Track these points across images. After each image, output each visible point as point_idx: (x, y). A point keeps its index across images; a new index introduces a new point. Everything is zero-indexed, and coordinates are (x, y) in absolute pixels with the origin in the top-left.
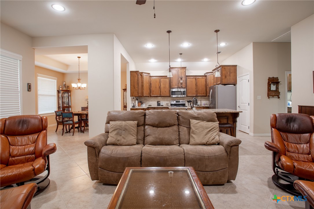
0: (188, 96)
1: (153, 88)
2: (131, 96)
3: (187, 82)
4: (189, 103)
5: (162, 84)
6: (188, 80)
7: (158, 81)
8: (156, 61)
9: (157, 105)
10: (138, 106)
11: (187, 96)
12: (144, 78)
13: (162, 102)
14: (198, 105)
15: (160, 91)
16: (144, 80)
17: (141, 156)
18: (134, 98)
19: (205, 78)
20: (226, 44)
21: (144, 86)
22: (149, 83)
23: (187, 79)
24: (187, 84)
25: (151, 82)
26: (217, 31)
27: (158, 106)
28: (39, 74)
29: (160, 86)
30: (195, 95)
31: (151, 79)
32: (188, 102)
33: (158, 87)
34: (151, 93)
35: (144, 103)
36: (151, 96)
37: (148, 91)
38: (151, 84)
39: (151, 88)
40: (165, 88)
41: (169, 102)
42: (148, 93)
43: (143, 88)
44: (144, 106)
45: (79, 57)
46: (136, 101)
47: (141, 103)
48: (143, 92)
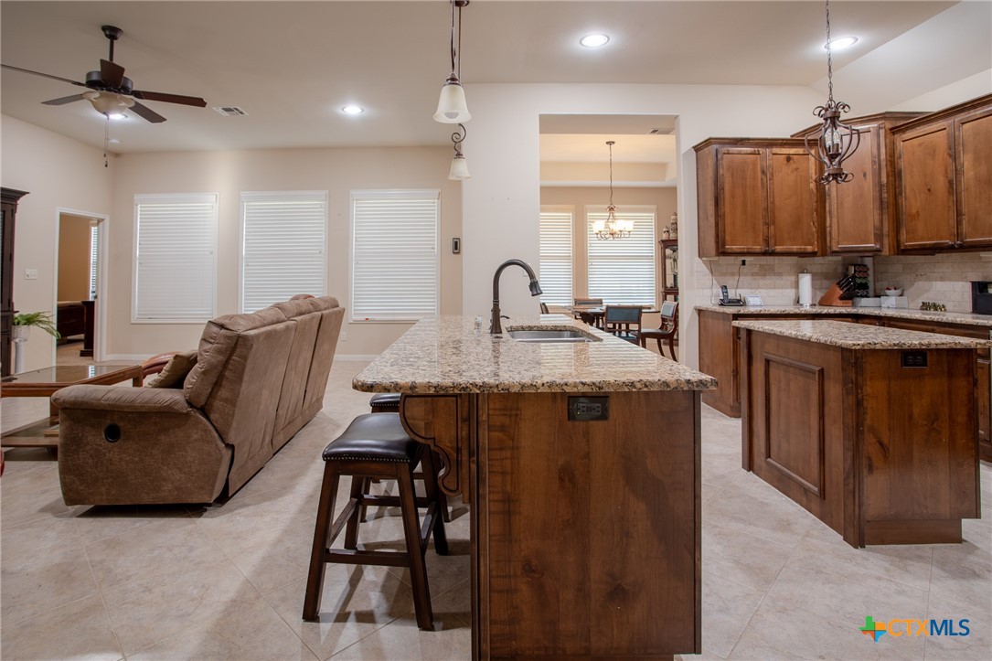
2: (700, 257)
5: (965, 162)
7: (942, 146)
15: (954, 213)
25: (903, 165)
29: (952, 176)
31: (900, 145)
33: (941, 186)
34: (903, 231)
36: (901, 251)
37: (872, 218)
39: (902, 199)
42: (871, 229)
43: (827, 209)
44: (889, 305)
45: (610, 143)
46: (800, 275)
47: (842, 289)
48: (830, 226)
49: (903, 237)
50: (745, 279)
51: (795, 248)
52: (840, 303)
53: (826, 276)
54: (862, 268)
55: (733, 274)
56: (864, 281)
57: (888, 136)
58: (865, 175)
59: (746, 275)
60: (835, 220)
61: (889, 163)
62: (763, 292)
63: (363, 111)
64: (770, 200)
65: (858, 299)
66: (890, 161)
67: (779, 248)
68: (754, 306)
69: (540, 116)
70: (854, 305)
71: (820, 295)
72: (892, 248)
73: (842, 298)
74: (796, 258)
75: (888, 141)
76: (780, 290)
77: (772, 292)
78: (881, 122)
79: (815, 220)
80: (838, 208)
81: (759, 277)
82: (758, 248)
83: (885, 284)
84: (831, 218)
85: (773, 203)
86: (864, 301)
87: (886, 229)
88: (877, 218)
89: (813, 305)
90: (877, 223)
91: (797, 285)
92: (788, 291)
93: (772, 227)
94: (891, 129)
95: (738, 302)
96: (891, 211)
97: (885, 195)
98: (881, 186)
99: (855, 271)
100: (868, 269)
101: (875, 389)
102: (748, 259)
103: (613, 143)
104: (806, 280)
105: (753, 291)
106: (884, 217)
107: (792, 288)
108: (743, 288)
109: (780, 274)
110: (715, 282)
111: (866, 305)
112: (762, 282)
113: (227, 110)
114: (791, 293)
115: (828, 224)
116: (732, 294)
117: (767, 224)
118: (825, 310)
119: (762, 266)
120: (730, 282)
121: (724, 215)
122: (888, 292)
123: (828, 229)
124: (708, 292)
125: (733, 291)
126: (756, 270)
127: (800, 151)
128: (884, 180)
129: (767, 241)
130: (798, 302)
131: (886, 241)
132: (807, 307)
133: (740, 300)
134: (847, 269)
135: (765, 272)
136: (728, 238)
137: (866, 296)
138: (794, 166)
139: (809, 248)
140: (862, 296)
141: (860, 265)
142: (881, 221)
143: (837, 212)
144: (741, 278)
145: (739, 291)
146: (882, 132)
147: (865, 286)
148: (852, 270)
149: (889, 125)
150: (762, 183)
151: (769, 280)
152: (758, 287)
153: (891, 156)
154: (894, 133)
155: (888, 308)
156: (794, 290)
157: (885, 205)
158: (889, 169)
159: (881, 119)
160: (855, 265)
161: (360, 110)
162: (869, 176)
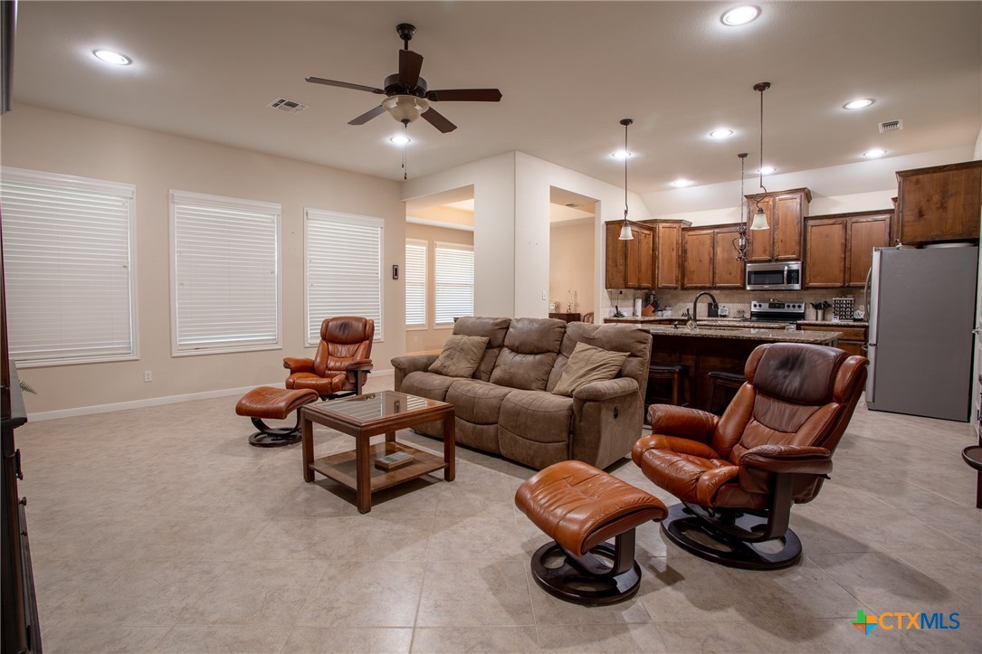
0: (808, 288)
1: (691, 264)
2: (606, 288)
3: (808, 238)
4: (820, 312)
5: (719, 250)
6: (814, 233)
7: (708, 242)
8: (691, 183)
9: (707, 314)
10: (642, 315)
11: (804, 288)
12: (661, 235)
13: (723, 305)
14: (855, 320)
15: (711, 273)
16: (661, 242)
17: (447, 391)
18: (621, 293)
19: (888, 221)
20: (873, 101)
21: (660, 257)
22: (678, 249)
23: (809, 228)
24: (808, 247)
25: (688, 247)
26: (761, 87)
27: (709, 316)
28: (438, 243)
29: (712, 256)
30: (838, 284)
31: (687, 237)
32: (817, 307)
33: (706, 259)
34: (686, 279)
35: (668, 308)
36: (684, 288)
37: (675, 272)
38: (685, 251)
39: (686, 264)
40: (728, 261)
41: (747, 305)
42: (674, 277)
43: (657, 265)
44: (667, 314)
46: (637, 300)
48: (658, 274)
49: (686, 281)
51: (646, 285)
52: (653, 314)
55: (616, 299)
57: (681, 231)
58: (673, 249)
59: (620, 299)
60: (660, 271)
65: (656, 312)
72: (680, 287)
75: (681, 234)
80: (662, 265)
81: (623, 301)
84: (658, 270)
86: (658, 313)
87: (679, 277)
88: (677, 272)
90: (676, 275)
91: (634, 306)
92: (632, 307)
93: (641, 274)
97: (680, 261)
98: (679, 256)
104: (640, 302)
105: (625, 308)
110: (612, 304)
111: (659, 315)
117: (639, 272)
118: (647, 319)
122: (666, 308)
123: (657, 276)
124: (608, 310)
129: (639, 281)
130: (634, 314)
131: (679, 283)
132: (639, 318)
133: (621, 314)
137: (660, 311)
138: (647, 240)
140: (658, 311)
143: (662, 267)
144: (618, 301)
146: (679, 229)
150: (638, 249)
151: (630, 302)
152: (628, 306)
153: (683, 241)
154: (684, 231)
159: (680, 223)
162: (675, 251)
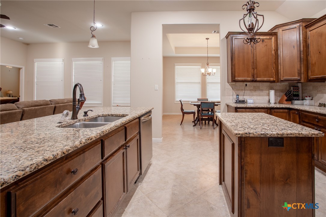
16: (281, 43)
18: (246, 85)
22: (299, 46)
31: (309, 33)
36: (309, 80)
37: (297, 66)
38: (307, 47)
42: (296, 71)
43: (279, 62)
45: (207, 39)
46: (270, 90)
47: (286, 97)
48: (280, 70)
49: (310, 74)
50: (247, 92)
51: (265, 79)
52: (285, 102)
53: (282, 91)
54: (296, 87)
55: (242, 90)
56: (297, 93)
57: (304, 29)
58: (294, 47)
59: (248, 90)
60: (282, 67)
61: (304, 41)
62: (255, 97)
63: (103, 26)
64: (255, 58)
65: (294, 101)
66: (305, 40)
67: (258, 79)
68: (250, 103)
69: (163, 25)
70: (292, 104)
71: (279, 99)
72: (305, 79)
73: (287, 100)
74: (269, 83)
75: (304, 32)
76: (262, 97)
77: (259, 98)
78: (301, 23)
79: (274, 67)
80: (283, 62)
81: (253, 91)
82: (249, 79)
83: (306, 95)
84: (280, 66)
85: (256, 60)
86: (296, 102)
87: (302, 71)
88: (299, 66)
89: (275, 103)
90: (299, 68)
92: (265, 97)
93: (256, 70)
94: (305, 26)
95: (243, 102)
96: (305, 63)
97: (302, 56)
98: (300, 51)
99: (293, 89)
100: (299, 88)
101: (253, 158)
102: (248, 84)
103: (208, 39)
104: (272, 92)
105: (250, 97)
106: (302, 65)
107: (267, 96)
108: (246, 96)
109: (262, 90)
110: (234, 93)
112: (254, 93)
113: (50, 25)
114: (267, 98)
115: (279, 69)
116: (241, 98)
117: (254, 69)
119: (254, 87)
120: (241, 93)
121: (235, 65)
122: (306, 98)
123: (279, 71)
124: (231, 97)
125: (242, 97)
126: (252, 88)
127: (268, 37)
128: (302, 49)
129: (253, 76)
130: (269, 102)
131: (302, 76)
132: (272, 104)
133: (244, 101)
134: (290, 88)
135: (256, 89)
136: (236, 74)
137: (298, 100)
138: (265, 44)
139: (272, 79)
140: (296, 100)
141: (295, 86)
142: (301, 67)
143: (283, 64)
144: (246, 92)
145: (244, 97)
146: (301, 27)
147: (298, 96)
148: (292, 88)
149: (304, 25)
150: (251, 51)
151: (257, 93)
152: (253, 95)
153: (305, 39)
154: (306, 28)
155: (306, 105)
156: (268, 97)
157: (302, 60)
158: (304, 44)
159: (301, 22)
160: (293, 87)
161: (102, 26)
162: (296, 47)
